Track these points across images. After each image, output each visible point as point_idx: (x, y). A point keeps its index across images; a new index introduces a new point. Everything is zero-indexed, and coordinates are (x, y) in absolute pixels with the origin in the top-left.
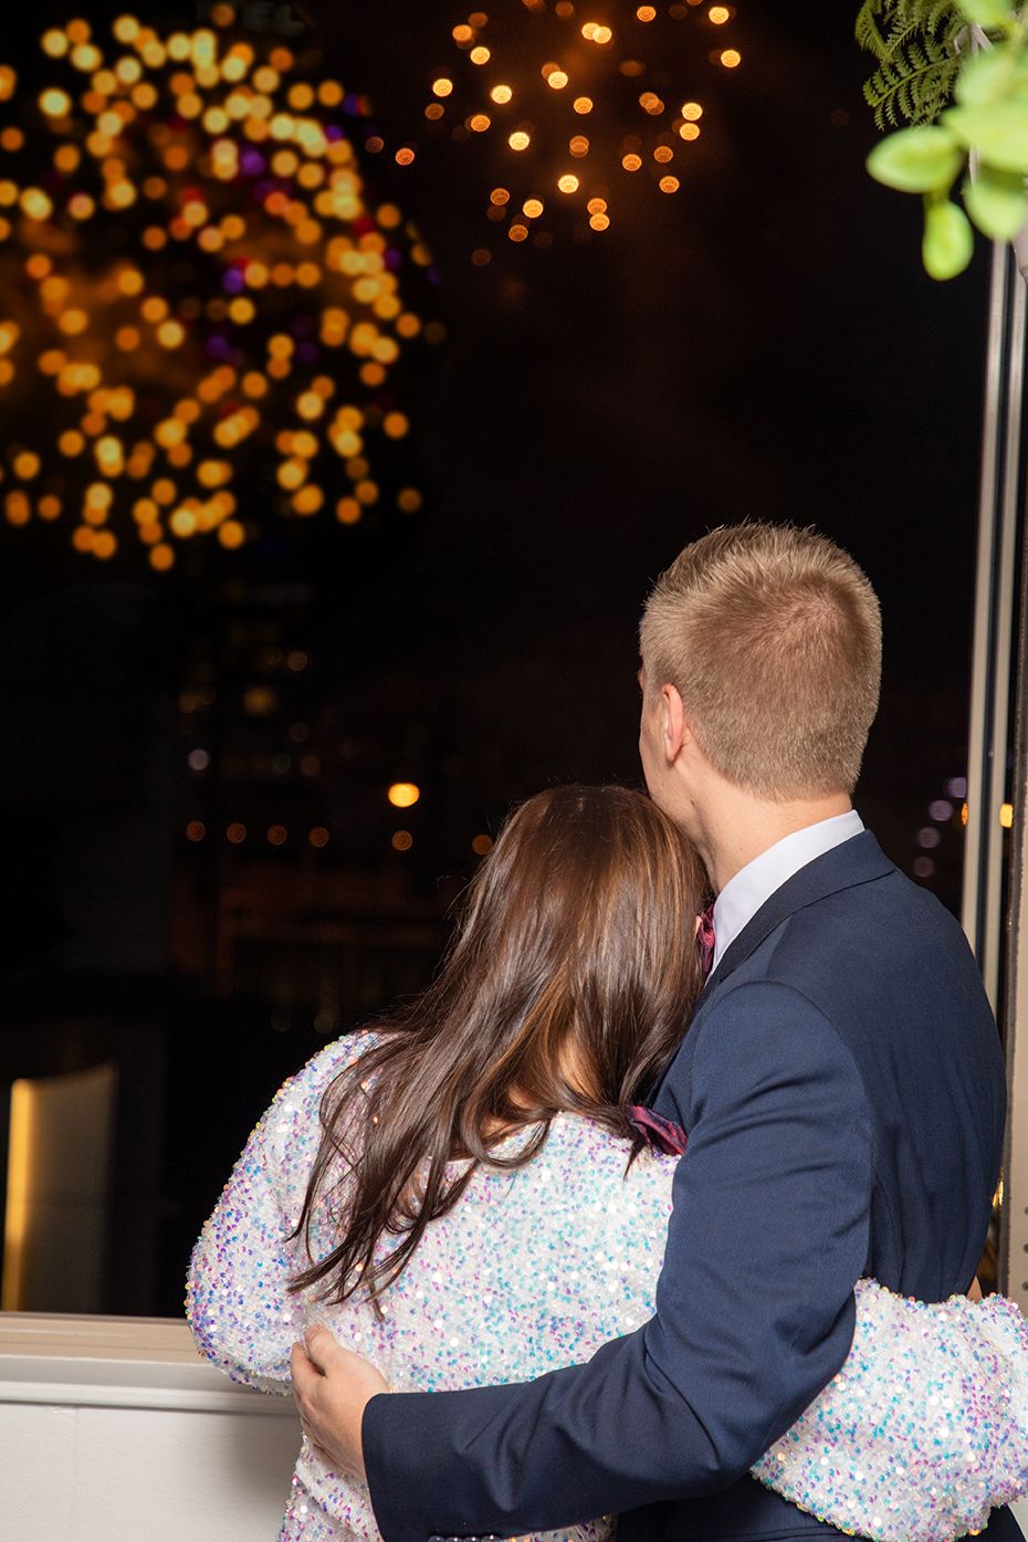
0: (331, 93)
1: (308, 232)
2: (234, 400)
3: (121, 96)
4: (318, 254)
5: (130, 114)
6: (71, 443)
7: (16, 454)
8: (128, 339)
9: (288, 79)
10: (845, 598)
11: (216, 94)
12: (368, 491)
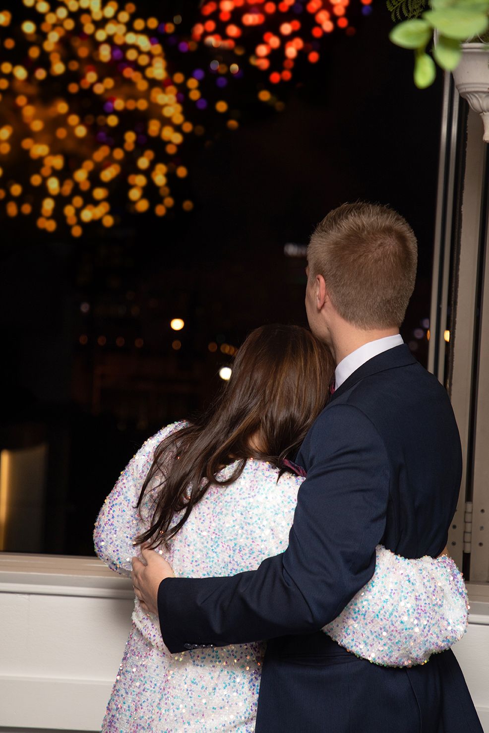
0: (153, 23)
1: (142, 85)
2: (109, 161)
3: (58, 24)
4: (147, 95)
5: (62, 32)
6: (36, 180)
7: (11, 185)
8: (61, 133)
9: (133, 17)
10: (401, 238)
11: (101, 24)
12: (169, 201)
